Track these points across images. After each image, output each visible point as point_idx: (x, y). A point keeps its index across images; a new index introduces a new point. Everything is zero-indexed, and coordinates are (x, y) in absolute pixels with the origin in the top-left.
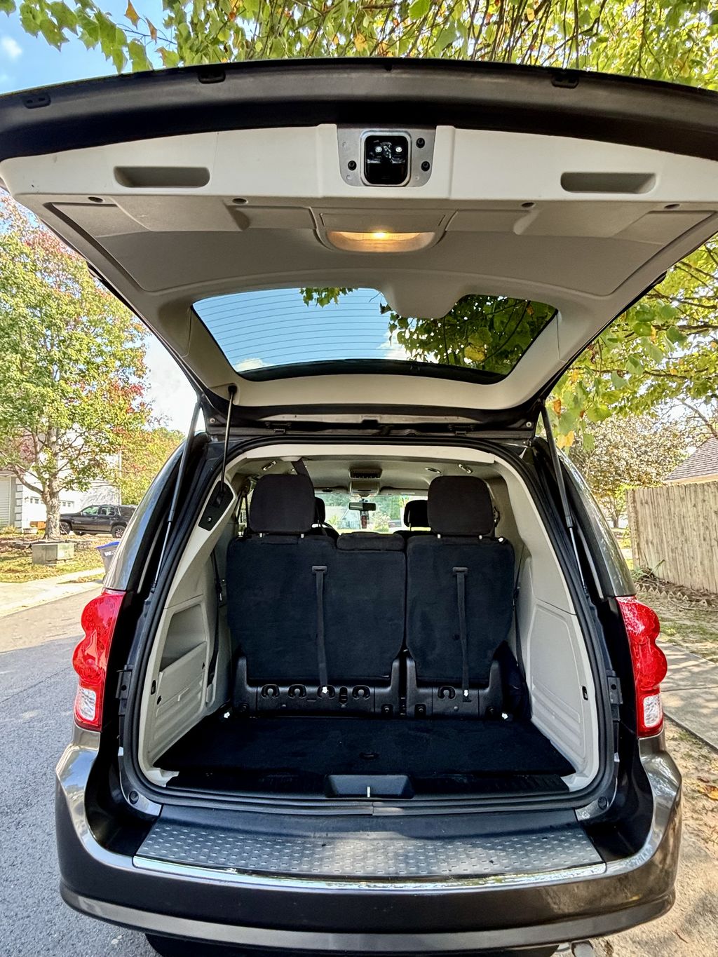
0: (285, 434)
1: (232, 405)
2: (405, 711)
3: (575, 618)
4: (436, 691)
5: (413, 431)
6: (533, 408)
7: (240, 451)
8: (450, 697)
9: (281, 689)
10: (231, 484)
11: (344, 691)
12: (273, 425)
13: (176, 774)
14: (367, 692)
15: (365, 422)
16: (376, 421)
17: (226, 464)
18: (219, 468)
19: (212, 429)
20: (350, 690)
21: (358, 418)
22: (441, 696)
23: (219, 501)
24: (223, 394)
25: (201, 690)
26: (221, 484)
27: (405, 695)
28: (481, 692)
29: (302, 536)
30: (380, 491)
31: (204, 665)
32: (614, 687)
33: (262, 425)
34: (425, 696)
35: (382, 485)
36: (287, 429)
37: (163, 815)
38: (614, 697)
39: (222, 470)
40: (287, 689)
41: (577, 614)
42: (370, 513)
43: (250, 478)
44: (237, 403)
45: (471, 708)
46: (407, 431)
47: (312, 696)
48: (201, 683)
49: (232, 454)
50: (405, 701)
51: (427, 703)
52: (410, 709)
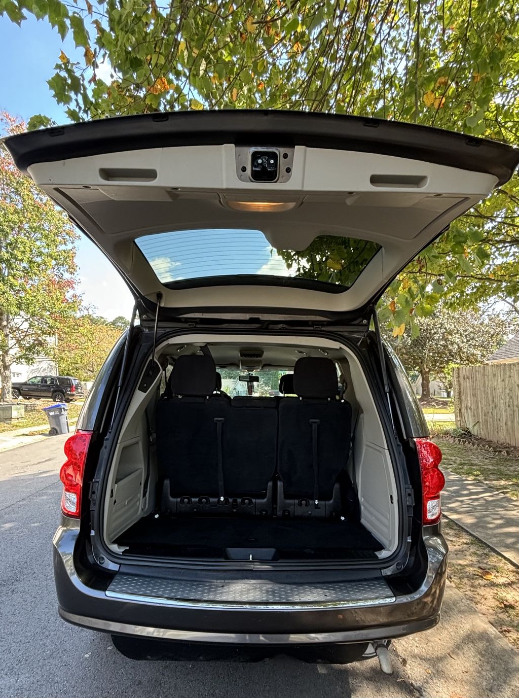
0: (195, 327)
1: (159, 306)
2: (276, 515)
3: (387, 452)
4: (296, 501)
5: (285, 326)
6: (367, 311)
7: (165, 338)
8: (306, 505)
9: (193, 500)
10: (158, 360)
11: (235, 501)
12: (187, 320)
13: (128, 548)
14: (251, 502)
15: (251, 319)
16: (258, 319)
17: (156, 347)
18: (151, 350)
19: (145, 323)
20: (239, 500)
21: (246, 316)
22: (300, 504)
23: (151, 373)
24: (153, 299)
25: (139, 499)
26: (152, 361)
27: (276, 505)
28: (327, 502)
29: (208, 397)
30: (262, 367)
31: (141, 484)
32: (409, 495)
33: (179, 320)
34: (290, 505)
35: (263, 363)
36: (197, 323)
37: (121, 570)
38: (410, 501)
39: (153, 351)
40: (197, 500)
41: (389, 449)
42: (255, 383)
43: (168, 357)
44: (162, 305)
45: (320, 513)
46: (280, 326)
47: (214, 504)
48: (139, 495)
49: (159, 340)
50: (276, 508)
51: (291, 509)
52: (279, 513)
